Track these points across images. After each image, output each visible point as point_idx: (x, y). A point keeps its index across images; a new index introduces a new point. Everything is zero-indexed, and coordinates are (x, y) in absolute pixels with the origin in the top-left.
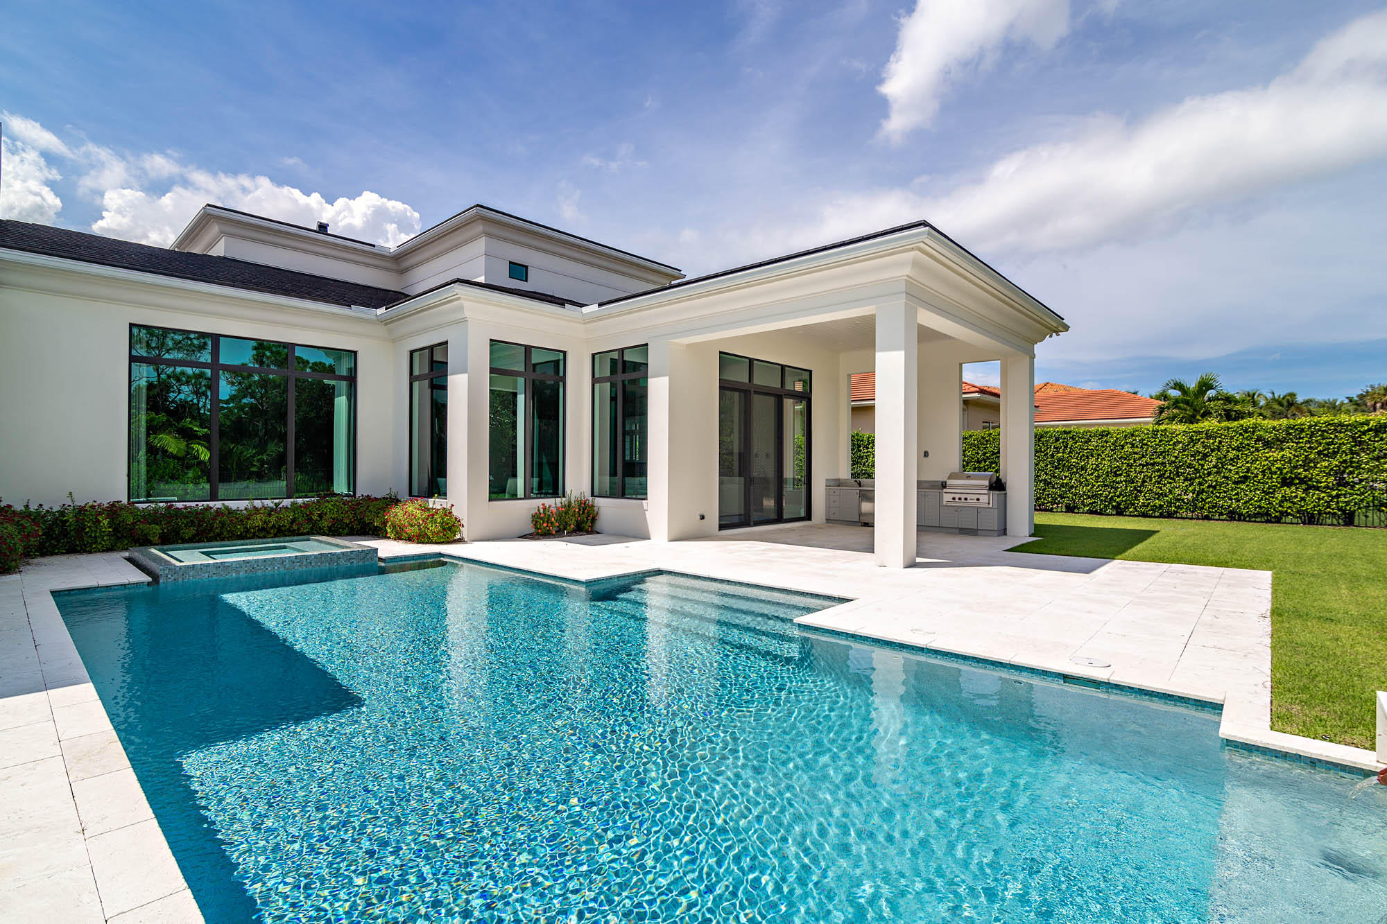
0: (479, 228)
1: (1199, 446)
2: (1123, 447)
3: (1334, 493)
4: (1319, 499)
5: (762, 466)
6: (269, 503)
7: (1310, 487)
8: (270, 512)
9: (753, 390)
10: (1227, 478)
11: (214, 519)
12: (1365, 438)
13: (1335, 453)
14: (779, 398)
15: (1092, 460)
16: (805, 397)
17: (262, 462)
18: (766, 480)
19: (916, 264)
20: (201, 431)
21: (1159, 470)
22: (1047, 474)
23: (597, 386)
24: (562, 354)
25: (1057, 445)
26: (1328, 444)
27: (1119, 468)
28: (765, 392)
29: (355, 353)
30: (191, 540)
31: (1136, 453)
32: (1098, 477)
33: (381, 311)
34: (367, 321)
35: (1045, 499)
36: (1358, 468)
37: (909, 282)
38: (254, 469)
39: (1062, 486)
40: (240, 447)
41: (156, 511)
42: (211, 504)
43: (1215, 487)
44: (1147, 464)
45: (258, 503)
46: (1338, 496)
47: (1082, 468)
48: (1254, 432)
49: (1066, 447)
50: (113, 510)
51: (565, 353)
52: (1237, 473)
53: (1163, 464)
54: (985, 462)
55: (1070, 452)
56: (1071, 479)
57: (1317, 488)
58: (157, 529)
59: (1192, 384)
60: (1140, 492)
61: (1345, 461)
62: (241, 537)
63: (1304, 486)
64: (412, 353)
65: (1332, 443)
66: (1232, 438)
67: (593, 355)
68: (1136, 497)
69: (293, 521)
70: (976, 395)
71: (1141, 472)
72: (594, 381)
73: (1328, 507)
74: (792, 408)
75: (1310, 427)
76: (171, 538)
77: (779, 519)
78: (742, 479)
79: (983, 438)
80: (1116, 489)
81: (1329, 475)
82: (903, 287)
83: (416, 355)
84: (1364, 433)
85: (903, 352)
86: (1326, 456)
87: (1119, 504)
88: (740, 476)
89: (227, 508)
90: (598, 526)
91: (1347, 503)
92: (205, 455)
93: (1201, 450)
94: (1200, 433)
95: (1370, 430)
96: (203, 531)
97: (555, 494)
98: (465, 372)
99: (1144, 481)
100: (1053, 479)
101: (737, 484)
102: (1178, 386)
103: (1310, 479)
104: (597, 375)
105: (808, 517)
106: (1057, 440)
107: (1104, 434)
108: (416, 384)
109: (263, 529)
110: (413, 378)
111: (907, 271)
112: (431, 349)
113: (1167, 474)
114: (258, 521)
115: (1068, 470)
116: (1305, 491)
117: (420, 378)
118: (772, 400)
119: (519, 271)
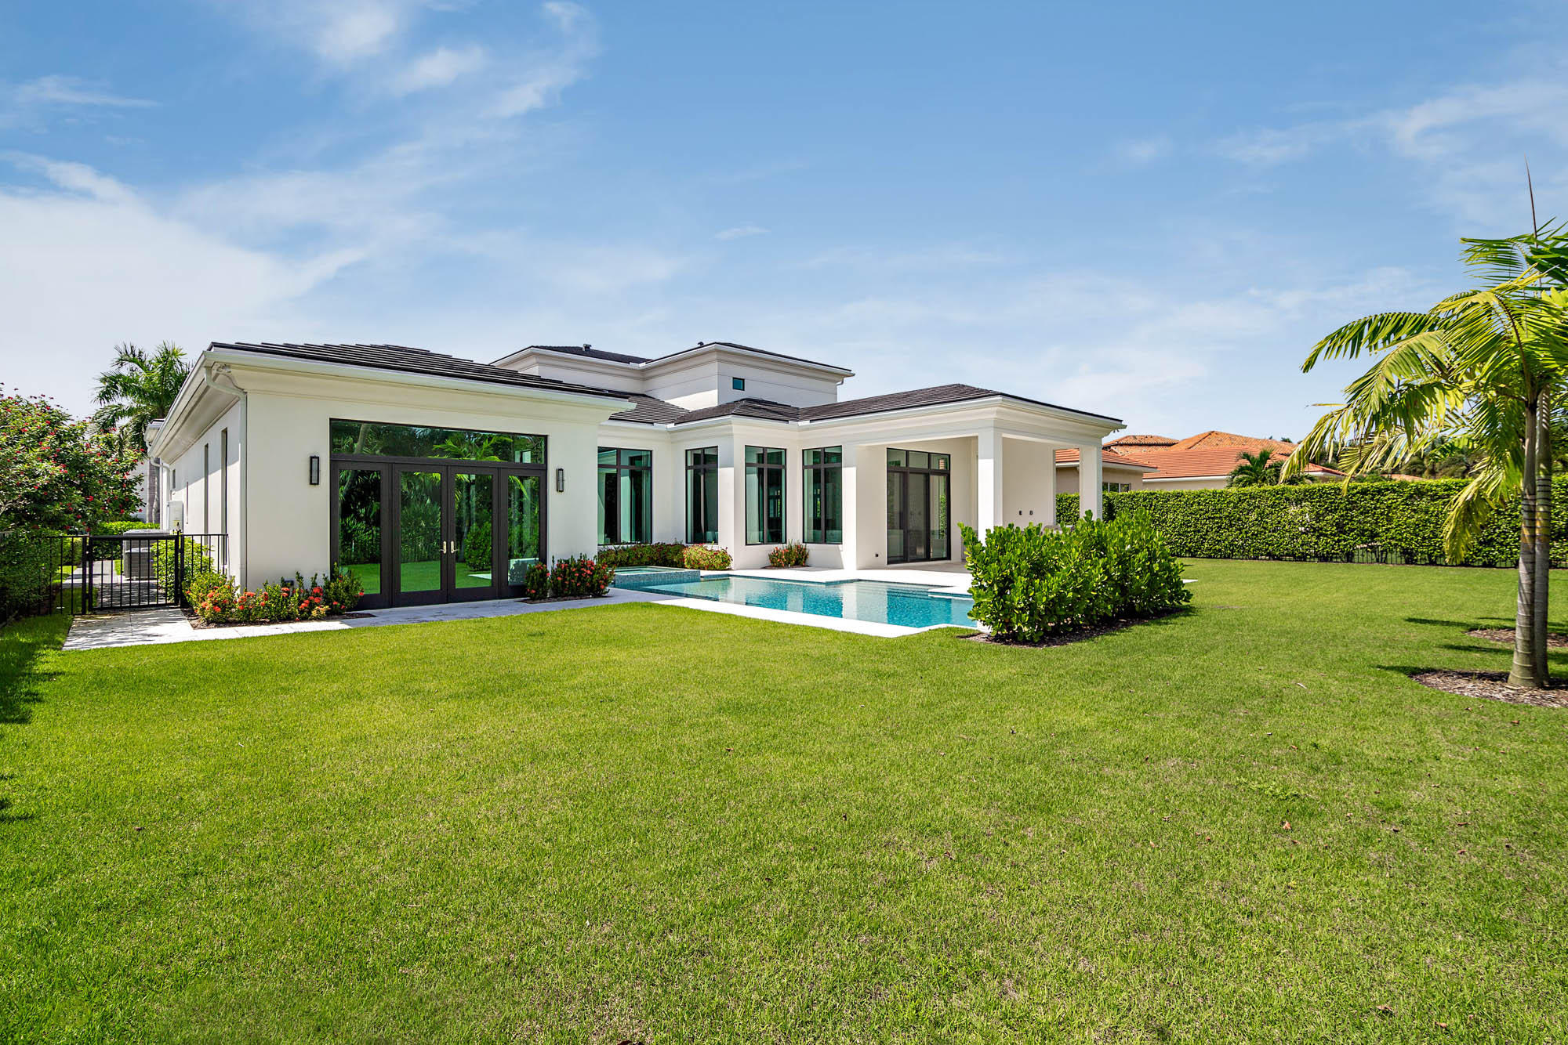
0: (712, 356)
1: (1245, 505)
2: (1192, 505)
3: (1336, 539)
4: (1327, 543)
5: (916, 522)
7: (1321, 535)
9: (908, 471)
10: (1265, 528)
12: (1354, 499)
13: (1336, 510)
14: (927, 475)
15: (1171, 516)
16: (946, 474)
18: (918, 532)
19: (998, 412)
21: (1217, 523)
23: (806, 471)
24: (783, 451)
25: (1145, 503)
26: (1331, 503)
27: (1189, 521)
28: (917, 472)
29: (651, 453)
31: (1201, 510)
32: (1175, 528)
33: (671, 425)
36: (1351, 520)
37: (996, 420)
43: (1257, 535)
44: (1209, 518)
46: (1339, 541)
47: (1163, 521)
48: (1282, 495)
49: (1151, 505)
51: (786, 450)
52: (1272, 524)
53: (1220, 518)
57: (1326, 535)
59: (1256, 455)
60: (1205, 539)
61: (1342, 516)
63: (1317, 534)
64: (687, 451)
65: (1333, 502)
66: (1268, 498)
68: (1202, 543)
69: (628, 558)
71: (1205, 524)
72: (804, 467)
73: (1333, 549)
74: (937, 482)
75: (1319, 490)
77: (928, 558)
78: (902, 531)
80: (1187, 537)
81: (1332, 526)
82: (992, 424)
83: (691, 452)
84: (1354, 495)
85: (992, 461)
86: (1331, 511)
87: (1190, 549)
88: (900, 528)
90: (808, 562)
91: (1345, 546)
93: (1247, 507)
94: (1246, 495)
95: (1358, 493)
97: (780, 542)
98: (731, 466)
99: (1207, 531)
101: (898, 534)
102: (1247, 456)
103: (1321, 529)
104: (806, 464)
105: (949, 557)
106: (1144, 500)
107: (1178, 496)
108: (689, 471)
110: (688, 468)
111: (994, 416)
112: (703, 449)
113: (1224, 525)
116: (1318, 538)
117: (691, 468)
118: (922, 477)
119: (739, 383)
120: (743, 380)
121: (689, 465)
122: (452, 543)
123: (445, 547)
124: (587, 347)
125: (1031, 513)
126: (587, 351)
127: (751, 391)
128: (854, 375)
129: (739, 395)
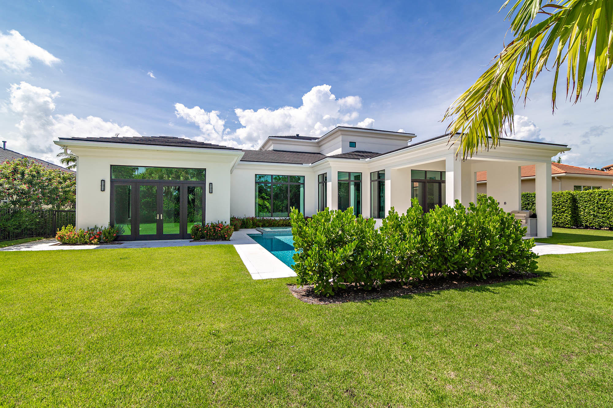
0: (340, 133)
6: (284, 218)
8: (284, 220)
9: (426, 181)
11: (272, 222)
17: (283, 207)
20: (267, 197)
22: (594, 211)
23: (372, 183)
24: (361, 174)
25: (600, 197)
28: (432, 182)
29: (304, 176)
30: (267, 227)
33: (310, 164)
34: (307, 168)
35: (594, 223)
38: (280, 209)
39: (603, 217)
40: (277, 202)
41: (260, 219)
42: (271, 218)
45: (281, 218)
49: (605, 199)
50: (252, 219)
51: (361, 173)
54: (560, 206)
55: (607, 201)
56: (608, 214)
58: (261, 224)
62: (278, 226)
64: (319, 175)
67: (371, 173)
70: (564, 174)
72: (371, 181)
76: (264, 226)
79: (558, 195)
82: (453, 151)
83: (320, 176)
89: (275, 219)
92: (268, 205)
96: (270, 225)
98: (331, 181)
100: (598, 214)
104: (372, 179)
108: (320, 185)
109: (282, 225)
110: (319, 183)
112: (323, 174)
114: (281, 223)
115: (606, 210)
117: (321, 183)
118: (437, 184)
119: (353, 144)
120: (355, 143)
121: (320, 181)
122: (161, 215)
123: (158, 217)
124: (298, 135)
125: (505, 203)
126: (298, 137)
127: (359, 147)
128: (416, 136)
129: (353, 149)
